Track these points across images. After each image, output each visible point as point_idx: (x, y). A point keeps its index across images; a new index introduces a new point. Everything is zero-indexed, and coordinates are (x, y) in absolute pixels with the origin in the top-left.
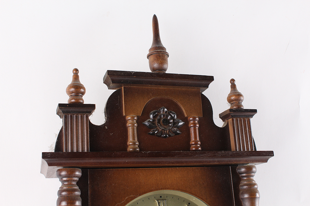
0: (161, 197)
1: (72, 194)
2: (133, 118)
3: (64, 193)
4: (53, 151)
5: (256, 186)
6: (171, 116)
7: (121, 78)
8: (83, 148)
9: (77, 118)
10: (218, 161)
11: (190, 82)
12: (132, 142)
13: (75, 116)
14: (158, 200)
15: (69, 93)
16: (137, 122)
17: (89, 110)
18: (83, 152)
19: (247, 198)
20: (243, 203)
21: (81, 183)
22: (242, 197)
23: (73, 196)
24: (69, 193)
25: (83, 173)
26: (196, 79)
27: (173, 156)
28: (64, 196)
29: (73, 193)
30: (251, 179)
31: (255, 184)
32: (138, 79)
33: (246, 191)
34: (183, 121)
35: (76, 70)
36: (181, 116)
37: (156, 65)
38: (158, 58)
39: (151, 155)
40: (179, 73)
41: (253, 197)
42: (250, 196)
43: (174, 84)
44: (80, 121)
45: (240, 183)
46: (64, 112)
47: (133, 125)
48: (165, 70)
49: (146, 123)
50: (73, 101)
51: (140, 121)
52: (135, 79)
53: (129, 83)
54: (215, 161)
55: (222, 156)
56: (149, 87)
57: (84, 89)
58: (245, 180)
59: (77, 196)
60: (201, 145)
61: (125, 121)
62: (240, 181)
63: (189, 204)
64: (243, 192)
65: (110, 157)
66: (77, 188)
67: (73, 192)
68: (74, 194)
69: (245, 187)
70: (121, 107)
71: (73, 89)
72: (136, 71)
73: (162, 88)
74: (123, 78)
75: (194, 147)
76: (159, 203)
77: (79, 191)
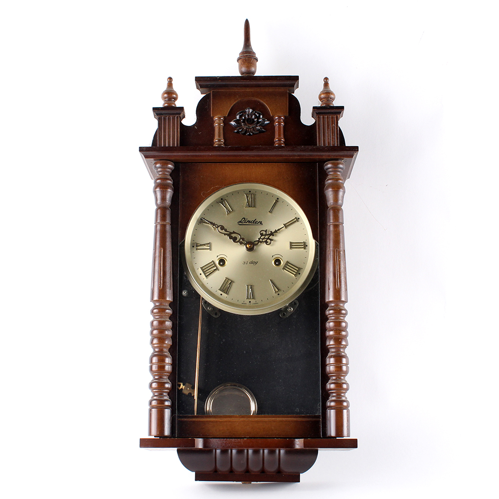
0: (250, 192)
1: (165, 181)
2: (219, 118)
3: (158, 181)
4: (151, 146)
6: (256, 115)
7: (208, 83)
8: (173, 144)
9: (169, 119)
10: (299, 156)
11: (275, 82)
12: (218, 140)
13: (171, 117)
15: (164, 98)
16: (224, 122)
17: (178, 112)
18: (173, 147)
19: (331, 191)
20: (327, 197)
21: (174, 174)
23: (166, 183)
24: (163, 180)
25: (175, 166)
26: (280, 80)
27: (252, 150)
28: (159, 183)
32: (224, 83)
33: (331, 185)
34: (268, 120)
35: (170, 79)
36: (267, 116)
37: (244, 69)
38: (244, 62)
39: (231, 149)
40: (263, 75)
41: (337, 190)
42: (333, 189)
43: (259, 86)
44: (171, 122)
45: (326, 179)
46: (157, 114)
47: (219, 124)
48: (254, 73)
49: (233, 123)
50: (166, 105)
51: (226, 122)
52: (220, 83)
53: (216, 87)
54: (295, 156)
55: (301, 150)
56: (236, 90)
57: (177, 95)
58: (332, 174)
59: (170, 183)
60: (285, 142)
61: (213, 122)
62: (327, 177)
63: (278, 199)
64: (327, 186)
65: (195, 150)
66: (169, 177)
68: (168, 182)
69: (329, 181)
70: (210, 109)
71: (166, 95)
72: (221, 76)
73: (248, 90)
74: (210, 83)
75: (277, 144)
76: (247, 197)
77: (171, 180)
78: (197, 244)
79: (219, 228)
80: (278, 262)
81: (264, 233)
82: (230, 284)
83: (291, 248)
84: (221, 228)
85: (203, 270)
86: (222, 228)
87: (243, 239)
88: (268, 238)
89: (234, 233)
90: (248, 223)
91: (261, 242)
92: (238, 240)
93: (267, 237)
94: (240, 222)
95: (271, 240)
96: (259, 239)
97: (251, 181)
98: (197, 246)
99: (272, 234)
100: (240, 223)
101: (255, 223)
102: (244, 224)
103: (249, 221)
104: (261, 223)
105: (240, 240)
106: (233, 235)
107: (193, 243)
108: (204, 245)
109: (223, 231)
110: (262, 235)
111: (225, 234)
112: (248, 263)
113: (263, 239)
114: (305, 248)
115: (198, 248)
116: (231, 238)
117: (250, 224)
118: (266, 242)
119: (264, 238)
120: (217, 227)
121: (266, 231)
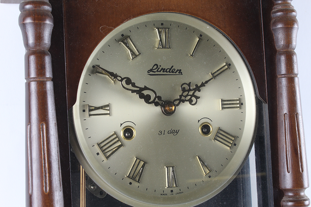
0: (162, 24)
1: (40, 7)
3: (28, 7)
5: (294, 13)
14: (158, 29)
19: (281, 27)
20: (275, 36)
22: (274, 28)
23: (41, 10)
24: (35, 5)
28: (29, 10)
29: (40, 5)
30: (289, 3)
31: (293, 11)
33: (280, 20)
41: (289, 26)
42: (285, 25)
45: (272, 10)
58: (280, 4)
59: (47, 11)
62: (273, 7)
63: (201, 36)
64: (275, 20)
67: (42, 5)
68: (43, 8)
69: (279, 14)
76: (159, 33)
77: (49, 6)
78: (90, 106)
79: (124, 82)
80: (206, 129)
81: (187, 87)
82: (143, 166)
83: (223, 108)
84: (126, 81)
85: (101, 148)
86: (129, 81)
87: (159, 98)
88: (193, 95)
89: (146, 88)
90: (162, 73)
91: (183, 101)
92: (152, 99)
93: (191, 93)
94: (151, 70)
95: (197, 98)
96: (181, 96)
97: (172, 10)
98: (90, 110)
99: (198, 88)
100: (151, 73)
101: (172, 72)
102: (157, 73)
103: (163, 70)
104: (180, 71)
105: (155, 99)
106: (146, 92)
107: (84, 106)
108: (101, 108)
109: (130, 87)
110: (184, 90)
111: (133, 91)
112: (166, 132)
113: (185, 97)
114: (240, 107)
115: (92, 113)
116: (142, 96)
117: (165, 73)
118: (190, 101)
119: (188, 95)
120: (121, 81)
121: (189, 85)
